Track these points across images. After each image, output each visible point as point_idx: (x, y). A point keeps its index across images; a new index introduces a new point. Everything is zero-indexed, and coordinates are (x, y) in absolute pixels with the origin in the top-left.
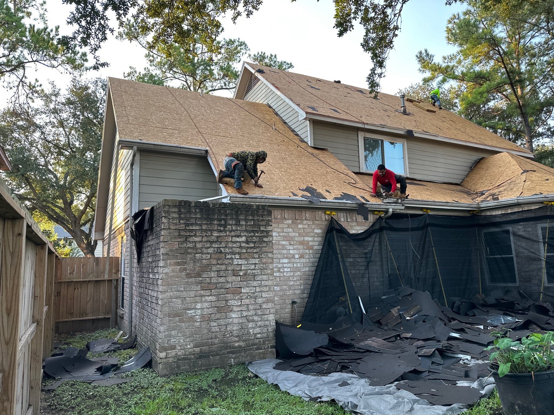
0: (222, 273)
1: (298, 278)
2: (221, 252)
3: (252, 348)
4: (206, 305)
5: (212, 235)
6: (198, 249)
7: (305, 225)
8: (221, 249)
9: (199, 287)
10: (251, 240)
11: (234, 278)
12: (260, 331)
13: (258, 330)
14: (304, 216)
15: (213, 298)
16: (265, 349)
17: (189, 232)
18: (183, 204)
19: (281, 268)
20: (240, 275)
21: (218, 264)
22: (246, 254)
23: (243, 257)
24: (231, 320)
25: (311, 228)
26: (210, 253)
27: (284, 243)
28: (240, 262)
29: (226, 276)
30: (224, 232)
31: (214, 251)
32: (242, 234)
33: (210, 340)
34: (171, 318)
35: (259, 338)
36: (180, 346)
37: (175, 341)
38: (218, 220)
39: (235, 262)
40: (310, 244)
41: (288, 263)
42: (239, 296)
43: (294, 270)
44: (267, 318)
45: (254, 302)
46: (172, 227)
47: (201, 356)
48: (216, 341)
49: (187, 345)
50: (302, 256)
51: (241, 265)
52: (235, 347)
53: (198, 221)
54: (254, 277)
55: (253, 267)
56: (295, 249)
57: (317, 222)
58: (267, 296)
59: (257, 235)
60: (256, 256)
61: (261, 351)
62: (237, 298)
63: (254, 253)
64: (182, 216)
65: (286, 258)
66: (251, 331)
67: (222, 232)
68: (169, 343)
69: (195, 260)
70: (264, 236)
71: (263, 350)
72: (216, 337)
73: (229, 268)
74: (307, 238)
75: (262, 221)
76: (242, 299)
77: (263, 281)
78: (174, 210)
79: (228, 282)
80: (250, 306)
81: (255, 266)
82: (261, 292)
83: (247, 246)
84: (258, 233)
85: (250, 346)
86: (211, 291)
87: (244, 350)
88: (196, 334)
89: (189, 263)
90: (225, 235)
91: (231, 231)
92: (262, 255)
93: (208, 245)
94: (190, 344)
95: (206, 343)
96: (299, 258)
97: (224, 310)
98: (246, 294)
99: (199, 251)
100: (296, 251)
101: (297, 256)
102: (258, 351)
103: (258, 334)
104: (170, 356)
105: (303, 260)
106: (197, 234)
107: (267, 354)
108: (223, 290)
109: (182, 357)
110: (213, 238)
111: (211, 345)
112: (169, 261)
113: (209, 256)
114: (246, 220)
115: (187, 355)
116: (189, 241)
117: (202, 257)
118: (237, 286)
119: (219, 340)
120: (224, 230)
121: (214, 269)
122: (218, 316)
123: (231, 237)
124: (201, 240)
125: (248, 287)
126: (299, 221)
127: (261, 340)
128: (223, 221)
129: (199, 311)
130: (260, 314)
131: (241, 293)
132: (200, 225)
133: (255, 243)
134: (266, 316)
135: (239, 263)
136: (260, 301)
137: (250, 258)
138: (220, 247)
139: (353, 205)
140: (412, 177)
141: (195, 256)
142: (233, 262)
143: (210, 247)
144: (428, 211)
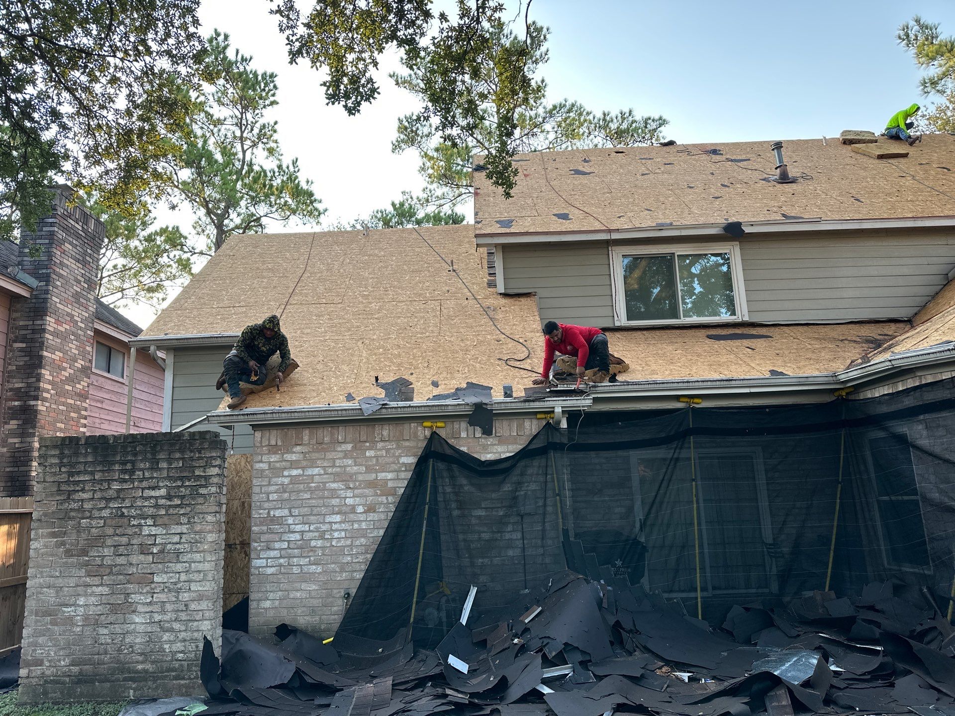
0: (121, 550)
1: (363, 549)
2: (123, 515)
3: (167, 676)
4: (92, 600)
5: (109, 488)
6: (85, 511)
7: (380, 450)
8: (123, 510)
9: (83, 572)
10: (175, 493)
11: (142, 557)
12: (183, 649)
13: (179, 646)
14: (378, 434)
15: (105, 590)
16: (190, 679)
17: (74, 485)
18: (67, 443)
19: (328, 531)
20: (152, 553)
21: (117, 535)
22: (166, 518)
23: (159, 522)
24: (133, 626)
25: (394, 456)
26: (104, 517)
27: (334, 485)
28: (154, 531)
29: (128, 555)
30: (129, 483)
31: (111, 513)
32: (161, 484)
33: (96, 657)
34: (38, 618)
35: (180, 660)
36: (50, 661)
37: (42, 653)
38: (120, 464)
39: (146, 530)
40: (390, 484)
41: (340, 522)
42: (148, 588)
43: (353, 535)
44: (198, 626)
45: (174, 599)
46: (49, 479)
47: (81, 679)
48: (107, 658)
49: (59, 661)
50: (370, 509)
51: (155, 535)
52: (137, 672)
53: (89, 467)
54: (178, 556)
55: (176, 539)
56: (357, 497)
57: (407, 444)
58: (200, 589)
59: (187, 483)
60: (184, 520)
61: (182, 682)
62: (145, 591)
63: (181, 514)
64: (65, 461)
65: (337, 514)
66: (166, 646)
67: (126, 482)
68: (34, 655)
69: (78, 529)
70: (201, 486)
71: (187, 682)
72: (106, 653)
73: (134, 542)
74: (383, 474)
75: (198, 460)
76: (154, 593)
77: (195, 562)
78: (53, 453)
79: (131, 564)
80: (167, 605)
81: (181, 538)
82: (189, 581)
83: (169, 503)
84: (189, 480)
85: (163, 672)
86: (102, 579)
87: (154, 677)
88: (74, 645)
89: (71, 533)
90: (131, 486)
91: (141, 481)
92: (194, 518)
93: (103, 504)
94: (64, 660)
95: (90, 659)
96: (365, 512)
97: (122, 609)
98: (162, 585)
99: (88, 514)
100: (358, 499)
101: (360, 509)
102: (178, 682)
103: (181, 652)
104: (33, 675)
105: (372, 516)
106: (87, 488)
107: (194, 689)
108: (121, 577)
109: (52, 678)
110: (111, 492)
111: (98, 664)
112: (40, 530)
113: (103, 521)
114: (170, 461)
115: (59, 676)
116: (73, 500)
117: (91, 524)
118: (146, 571)
119: (111, 658)
120: (130, 478)
121: (109, 542)
122: (111, 618)
123: (140, 491)
124: (92, 497)
125: (166, 573)
126: (368, 444)
127: (185, 663)
128: (129, 465)
129: (82, 609)
130: (184, 619)
131: (153, 582)
132: (92, 473)
133: (182, 497)
134: (195, 624)
135: (152, 533)
136: (185, 596)
137: (172, 524)
138: (122, 507)
139: (461, 407)
140: (757, 319)
141: (79, 523)
142: (141, 530)
143: (106, 507)
144: (696, 400)
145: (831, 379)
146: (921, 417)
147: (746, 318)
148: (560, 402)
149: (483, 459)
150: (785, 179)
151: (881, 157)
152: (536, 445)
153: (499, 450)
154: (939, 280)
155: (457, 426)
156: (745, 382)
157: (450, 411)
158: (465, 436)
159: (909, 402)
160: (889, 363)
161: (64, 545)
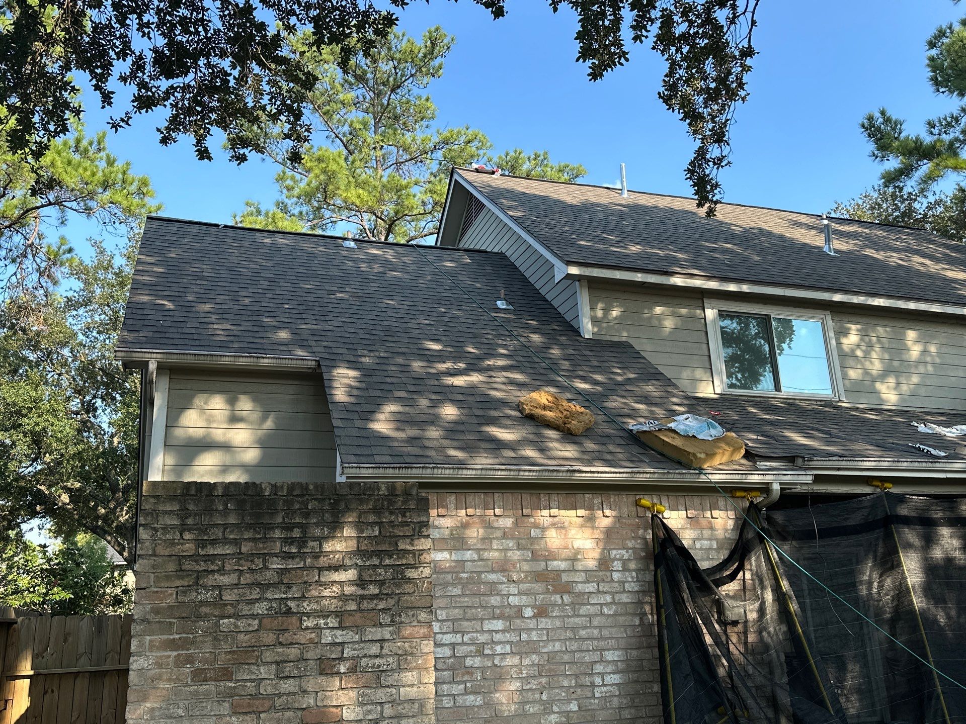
0: (289, 668)
1: (534, 671)
2: (289, 611)
5: (266, 567)
6: (226, 605)
7: (548, 529)
8: (289, 603)
9: (225, 708)
10: (371, 576)
11: (322, 680)
14: (545, 507)
17: (205, 561)
18: (193, 492)
19: (488, 644)
20: (338, 673)
21: (281, 644)
22: (358, 615)
23: (348, 622)
25: (566, 538)
26: (258, 614)
27: (493, 577)
28: (340, 636)
29: (300, 677)
30: (298, 560)
31: (270, 609)
32: (348, 563)
38: (283, 528)
39: (327, 637)
40: (564, 578)
41: (503, 631)
43: (522, 649)
46: (160, 550)
50: (541, 613)
51: (342, 644)
53: (231, 532)
54: (378, 678)
55: (375, 649)
56: (524, 594)
57: (581, 522)
59: (387, 562)
60: (385, 619)
63: (380, 610)
64: (190, 521)
65: (498, 618)
67: (293, 558)
69: (216, 635)
70: (409, 566)
73: (309, 655)
74: (555, 563)
75: (403, 526)
77: (404, 686)
78: (168, 507)
79: (305, 692)
81: (382, 648)
82: (398, 717)
83: (361, 592)
84: (391, 557)
86: (259, 718)
89: (202, 642)
90: (302, 565)
91: (317, 556)
92: (400, 616)
93: (255, 594)
96: (535, 616)
99: (230, 610)
100: (524, 597)
101: (528, 612)
105: (544, 623)
106: (228, 567)
108: (290, 714)
110: (268, 574)
112: (148, 638)
113: (256, 622)
114: (360, 526)
116: (204, 587)
117: (236, 626)
118: (329, 703)
120: (299, 552)
121: (268, 656)
123: (316, 572)
124: (236, 581)
125: (361, 704)
126: (532, 520)
128: (296, 530)
131: (341, 721)
132: (236, 543)
133: (382, 583)
135: (337, 641)
137: (368, 626)
138: (287, 599)
141: (217, 625)
142: (320, 636)
143: (260, 598)
144: (887, 484)
147: (843, 398)
161: (192, 662)
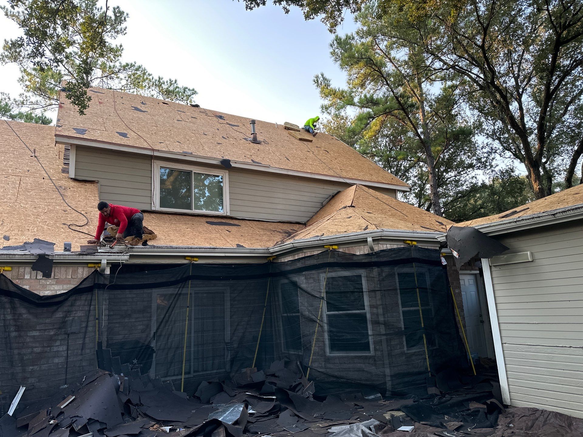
139: (27, 256)
140: (234, 215)
144: (195, 259)
145: (266, 251)
146: (304, 273)
147: (228, 214)
148: (106, 257)
149: (42, 294)
150: (255, 141)
151: (301, 139)
152: (86, 285)
153: (56, 288)
154: (319, 205)
155: (23, 270)
156: (223, 250)
157: (17, 259)
158: (29, 278)
159: (299, 265)
160: (292, 245)
